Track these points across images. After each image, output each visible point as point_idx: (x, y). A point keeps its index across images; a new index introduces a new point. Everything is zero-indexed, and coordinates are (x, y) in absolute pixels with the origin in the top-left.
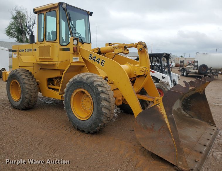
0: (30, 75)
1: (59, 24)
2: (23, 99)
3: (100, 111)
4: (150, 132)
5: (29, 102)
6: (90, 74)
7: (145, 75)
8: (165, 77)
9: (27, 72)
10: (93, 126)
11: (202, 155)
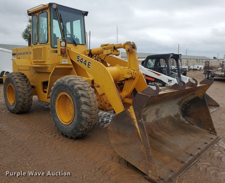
0: (24, 78)
1: (50, 26)
2: (17, 102)
3: (80, 115)
4: (123, 138)
5: (23, 106)
6: (73, 77)
7: (133, 77)
8: (171, 81)
9: (21, 76)
10: (75, 131)
11: (183, 165)
